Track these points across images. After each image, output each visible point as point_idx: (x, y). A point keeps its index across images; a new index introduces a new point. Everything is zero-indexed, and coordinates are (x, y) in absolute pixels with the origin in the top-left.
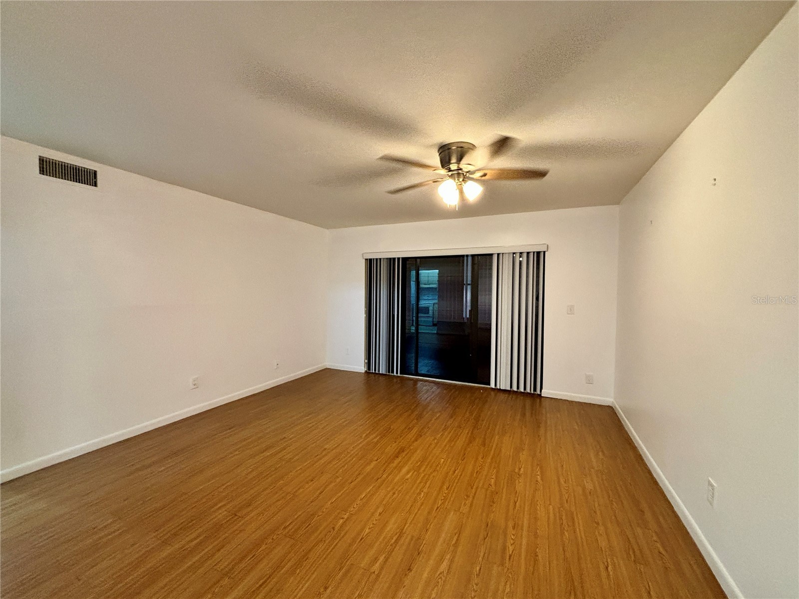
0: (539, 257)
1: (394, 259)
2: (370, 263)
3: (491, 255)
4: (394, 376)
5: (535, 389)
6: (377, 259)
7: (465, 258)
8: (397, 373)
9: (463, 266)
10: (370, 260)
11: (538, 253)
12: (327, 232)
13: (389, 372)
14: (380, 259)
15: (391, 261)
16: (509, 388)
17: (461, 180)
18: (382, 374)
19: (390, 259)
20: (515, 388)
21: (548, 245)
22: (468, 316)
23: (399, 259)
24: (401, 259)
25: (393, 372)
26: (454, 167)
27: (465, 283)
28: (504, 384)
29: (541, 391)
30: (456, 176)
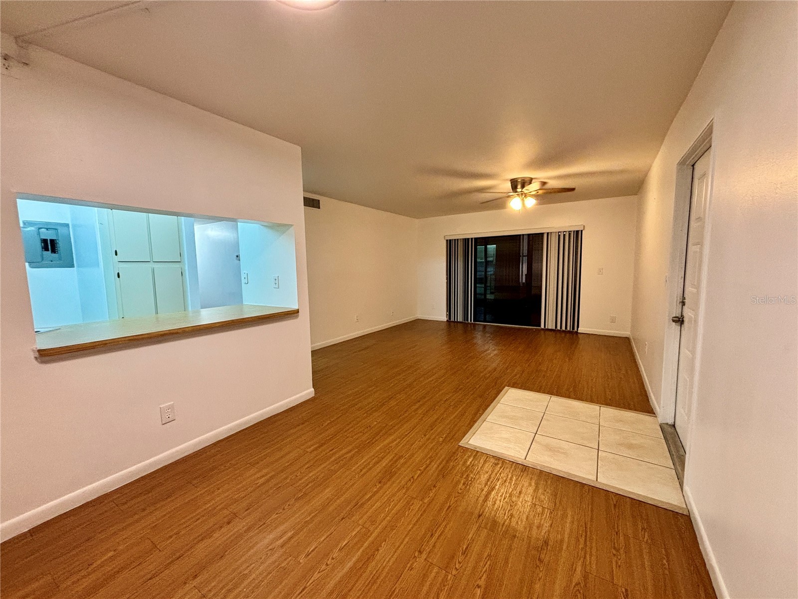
0: (578, 234)
1: (468, 239)
2: (449, 243)
3: (543, 234)
4: (469, 323)
5: (573, 328)
6: (455, 240)
7: (522, 236)
8: (471, 321)
9: (520, 242)
10: (450, 240)
11: (577, 232)
12: (417, 221)
13: (465, 321)
14: (458, 240)
15: (466, 241)
16: (554, 328)
17: (523, 196)
18: (460, 322)
19: (465, 239)
20: (559, 328)
21: (584, 226)
22: (524, 281)
23: (472, 239)
24: (473, 240)
25: (468, 320)
26: (519, 190)
27: (521, 254)
28: (551, 325)
29: (577, 330)
30: (520, 195)
